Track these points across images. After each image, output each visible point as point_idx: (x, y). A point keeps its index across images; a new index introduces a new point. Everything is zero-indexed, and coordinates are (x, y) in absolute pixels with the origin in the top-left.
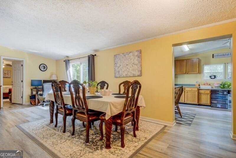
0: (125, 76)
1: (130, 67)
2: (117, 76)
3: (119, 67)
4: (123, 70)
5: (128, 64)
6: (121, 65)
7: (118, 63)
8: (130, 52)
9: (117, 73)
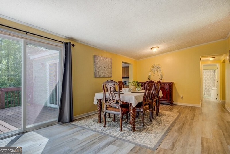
0: (103, 77)
1: (107, 70)
2: (97, 76)
3: (99, 68)
4: (102, 72)
5: (105, 67)
6: (100, 67)
7: (98, 64)
8: (107, 58)
9: (97, 74)
